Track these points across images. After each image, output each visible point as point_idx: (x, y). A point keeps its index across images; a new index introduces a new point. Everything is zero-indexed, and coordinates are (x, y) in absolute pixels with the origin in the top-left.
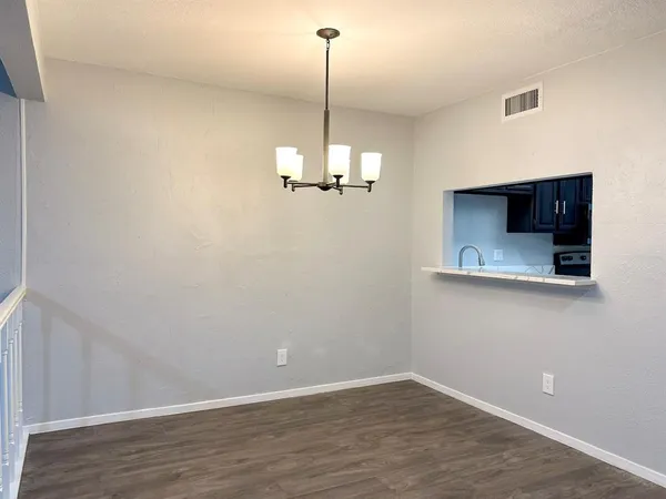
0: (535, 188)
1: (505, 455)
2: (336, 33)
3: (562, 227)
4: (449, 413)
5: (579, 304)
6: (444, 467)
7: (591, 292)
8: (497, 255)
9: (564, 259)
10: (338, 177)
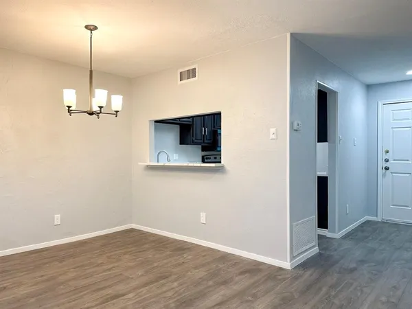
0: (193, 120)
1: (185, 255)
2: (96, 28)
3: (206, 141)
4: (154, 241)
5: (217, 176)
6: (156, 264)
7: (221, 170)
8: (175, 156)
9: (207, 159)
10: (101, 107)
